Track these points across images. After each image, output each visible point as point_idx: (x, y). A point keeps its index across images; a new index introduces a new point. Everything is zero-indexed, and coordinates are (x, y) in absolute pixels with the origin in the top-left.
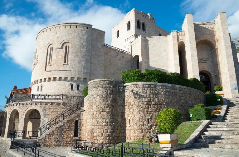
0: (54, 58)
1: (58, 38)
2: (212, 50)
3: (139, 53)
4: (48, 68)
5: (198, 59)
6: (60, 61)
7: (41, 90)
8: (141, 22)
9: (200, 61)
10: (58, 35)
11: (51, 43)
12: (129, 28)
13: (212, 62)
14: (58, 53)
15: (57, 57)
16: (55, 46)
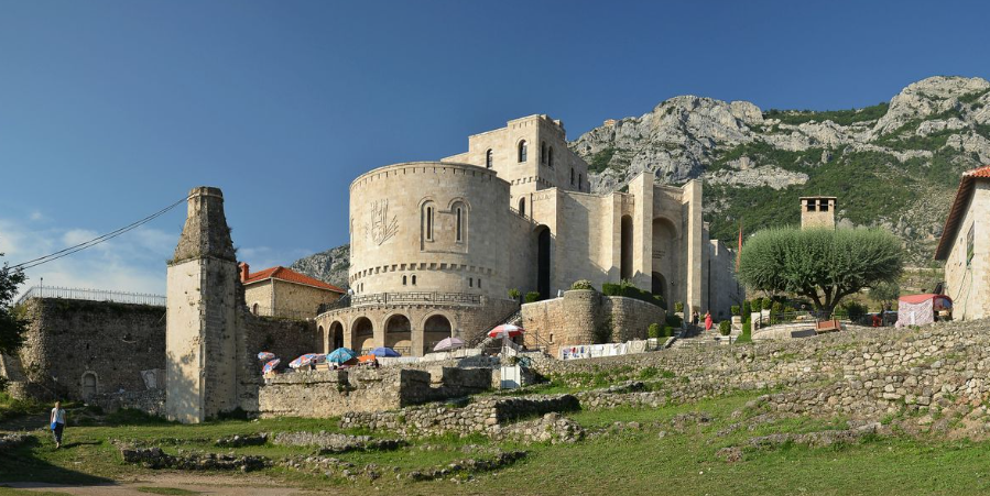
0: (437, 227)
1: (443, 191)
2: (672, 237)
3: (551, 223)
4: (427, 246)
5: (653, 251)
6: (450, 235)
7: (414, 282)
8: (548, 146)
9: (656, 255)
10: (442, 185)
11: (429, 198)
12: (521, 158)
13: (671, 258)
14: (445, 220)
15: (443, 227)
16: (437, 206)
